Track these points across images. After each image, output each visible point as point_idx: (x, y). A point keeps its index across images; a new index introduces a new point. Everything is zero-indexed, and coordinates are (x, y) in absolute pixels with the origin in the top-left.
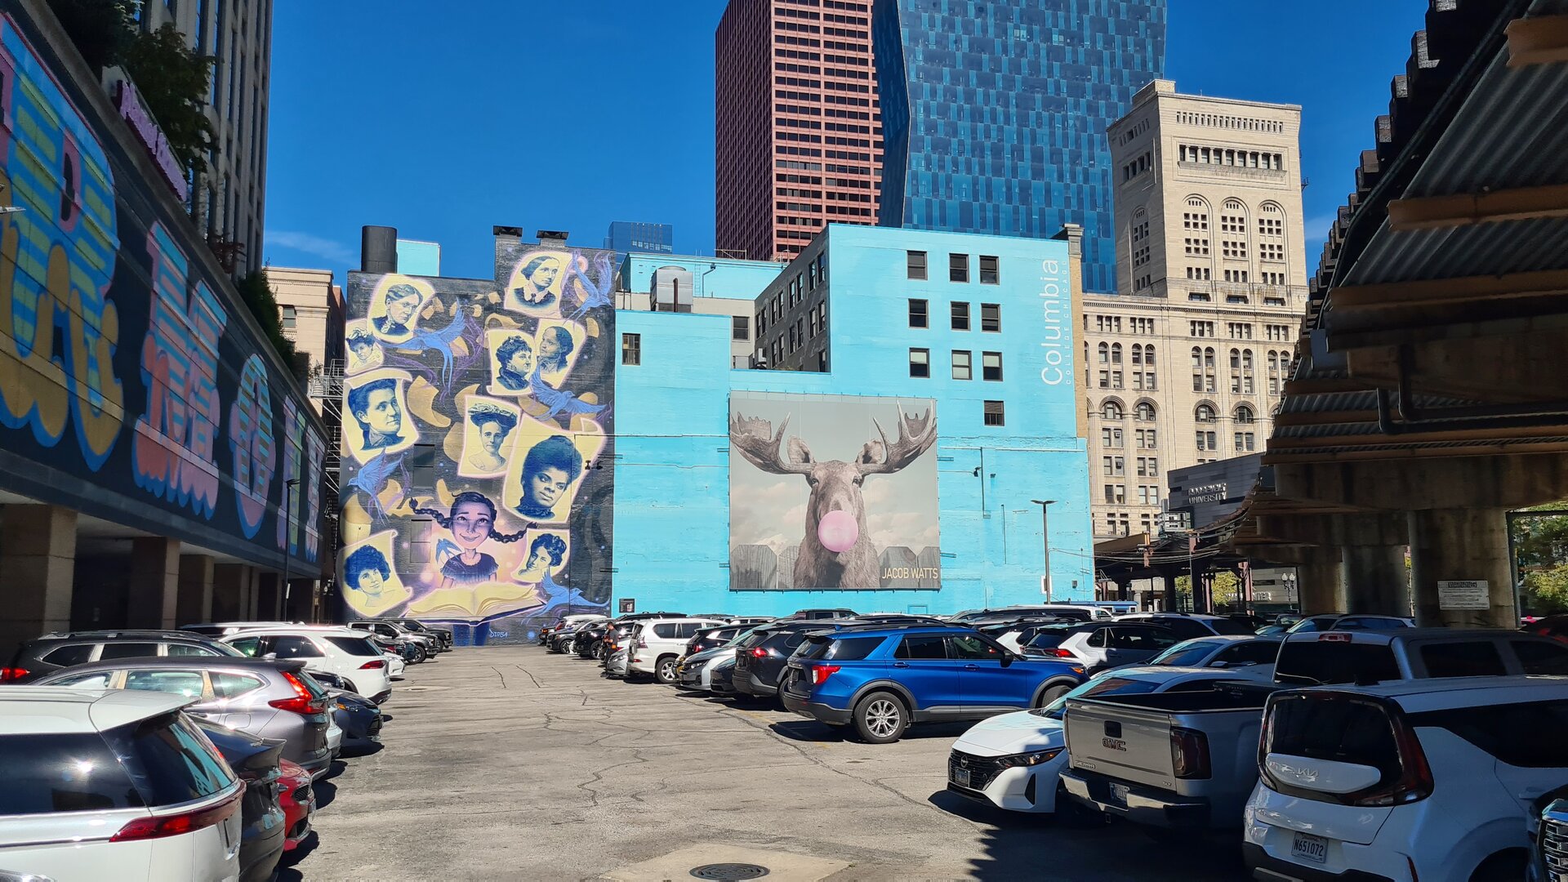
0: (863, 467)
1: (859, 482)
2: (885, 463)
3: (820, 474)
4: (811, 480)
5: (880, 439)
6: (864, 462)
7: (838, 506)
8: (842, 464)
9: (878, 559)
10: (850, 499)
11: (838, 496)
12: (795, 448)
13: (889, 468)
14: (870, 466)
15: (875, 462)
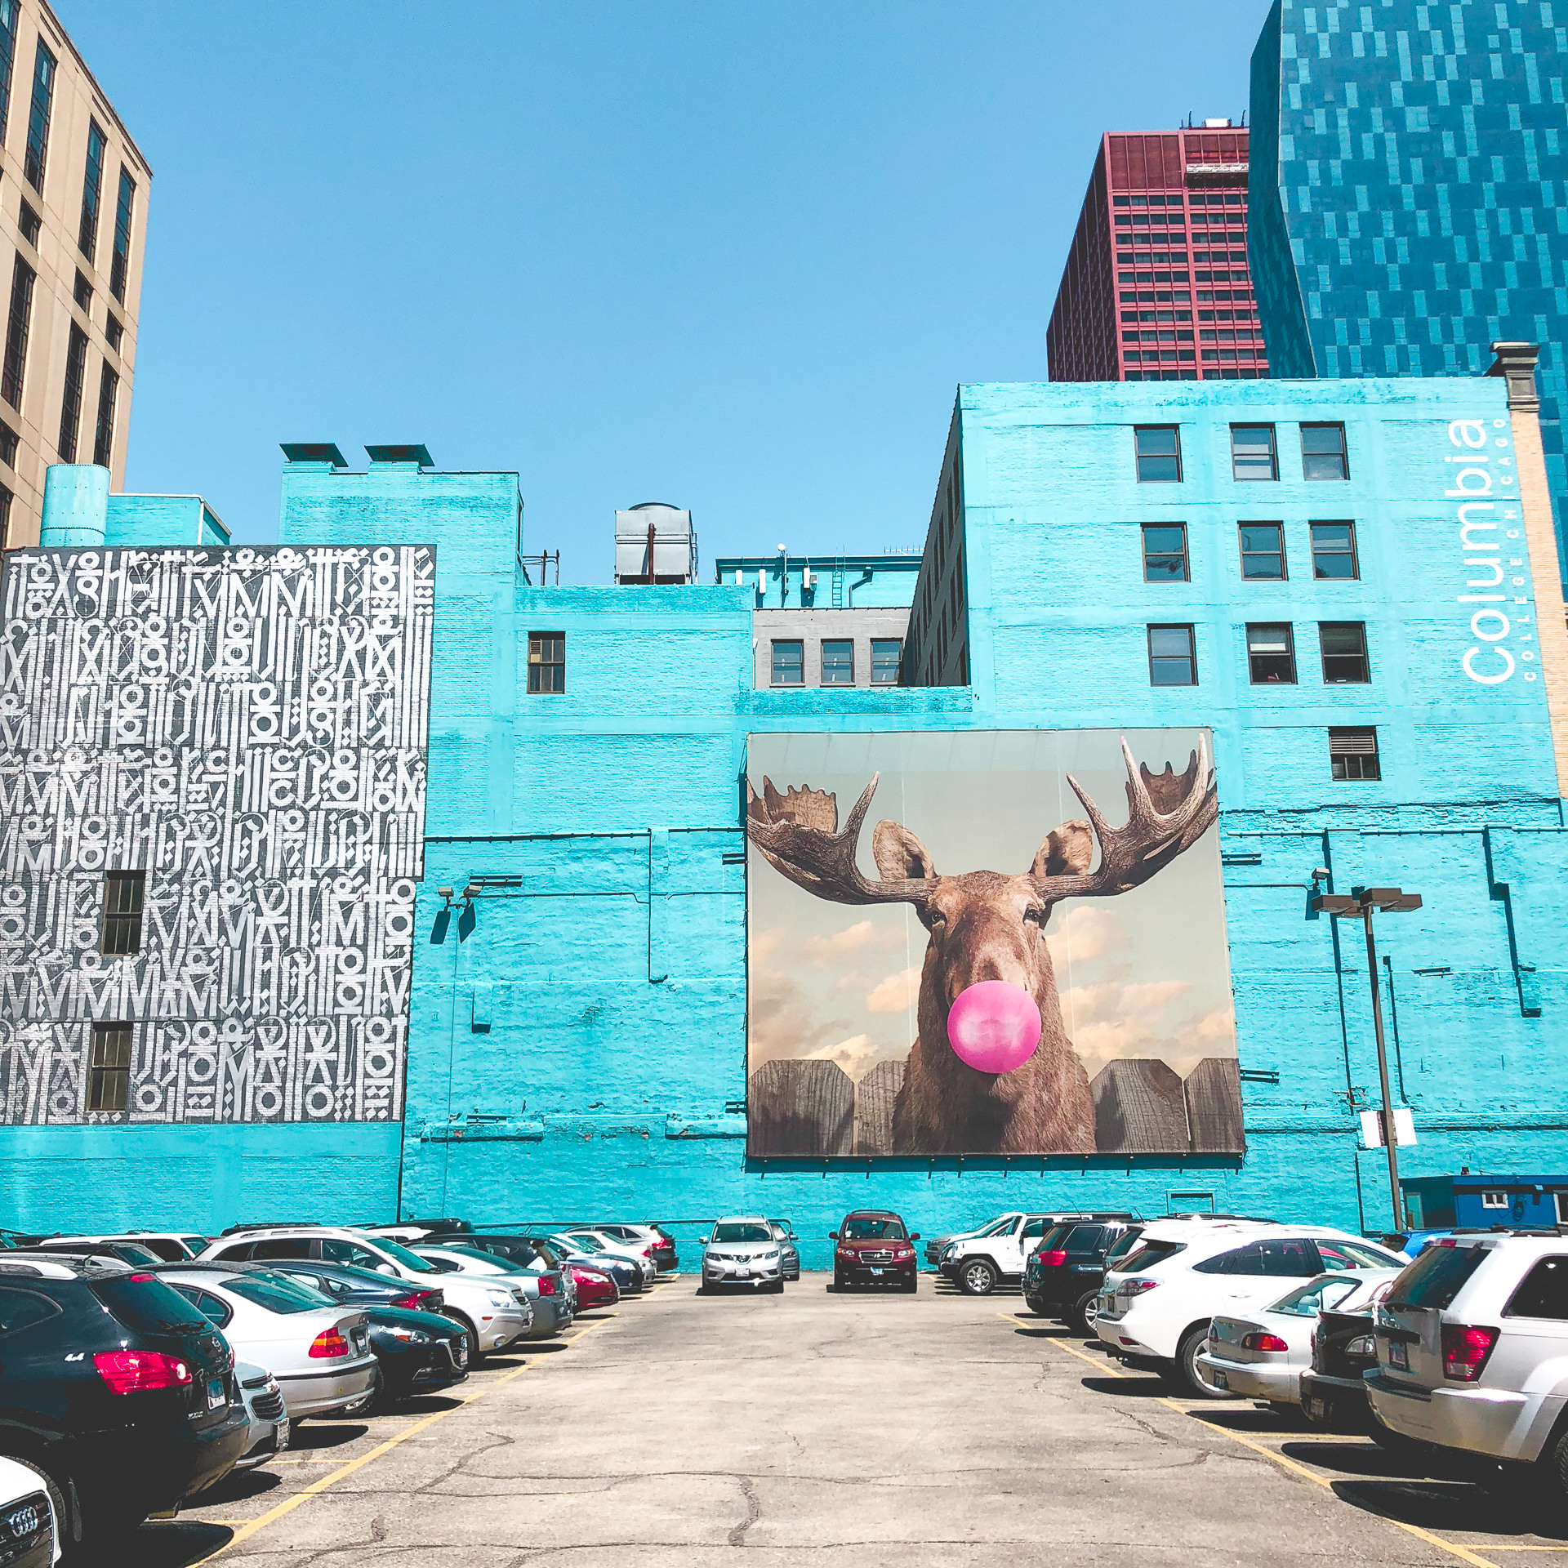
0: (1047, 882)
1: (1039, 917)
2: (1099, 873)
3: (949, 902)
4: (928, 914)
5: (1083, 820)
6: (1049, 873)
7: (991, 971)
8: (998, 880)
9: (1089, 1089)
10: (1019, 955)
11: (992, 949)
12: (890, 846)
13: (1108, 883)
14: (1065, 881)
15: (1074, 871)
